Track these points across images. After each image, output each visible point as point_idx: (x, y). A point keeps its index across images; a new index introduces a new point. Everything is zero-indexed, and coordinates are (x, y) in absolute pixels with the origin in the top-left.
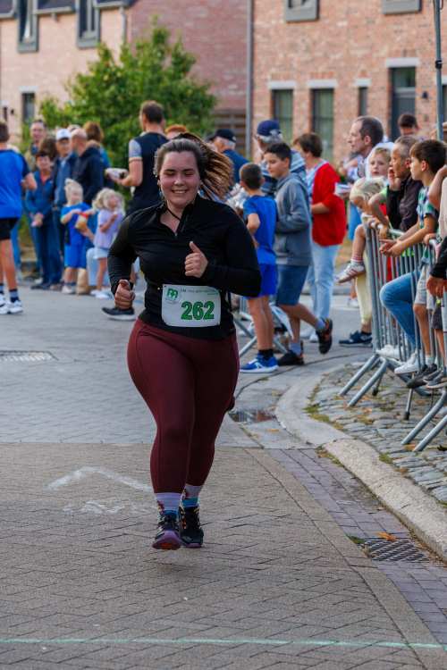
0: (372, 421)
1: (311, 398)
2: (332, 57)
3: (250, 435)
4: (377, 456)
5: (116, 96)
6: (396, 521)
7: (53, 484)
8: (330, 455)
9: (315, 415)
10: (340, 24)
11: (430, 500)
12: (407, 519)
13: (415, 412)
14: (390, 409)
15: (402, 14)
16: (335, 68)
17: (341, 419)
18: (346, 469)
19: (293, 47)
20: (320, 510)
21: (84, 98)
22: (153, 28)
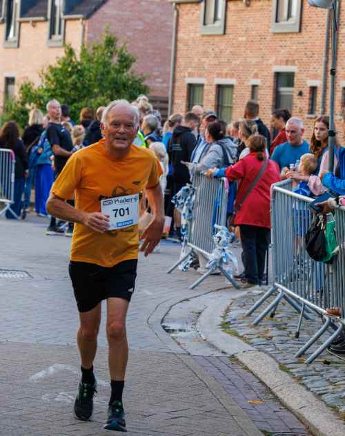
0: (271, 338)
1: (224, 317)
2: (234, 62)
3: (179, 344)
4: (277, 365)
5: (76, 83)
6: (296, 419)
7: (34, 377)
8: (241, 363)
9: (228, 330)
10: (240, 39)
11: (321, 403)
12: (303, 417)
13: (304, 332)
14: (284, 329)
15: (286, 34)
16: (235, 70)
17: (247, 334)
18: (254, 375)
19: (205, 54)
20: (237, 407)
21: (52, 83)
22: (105, 35)
